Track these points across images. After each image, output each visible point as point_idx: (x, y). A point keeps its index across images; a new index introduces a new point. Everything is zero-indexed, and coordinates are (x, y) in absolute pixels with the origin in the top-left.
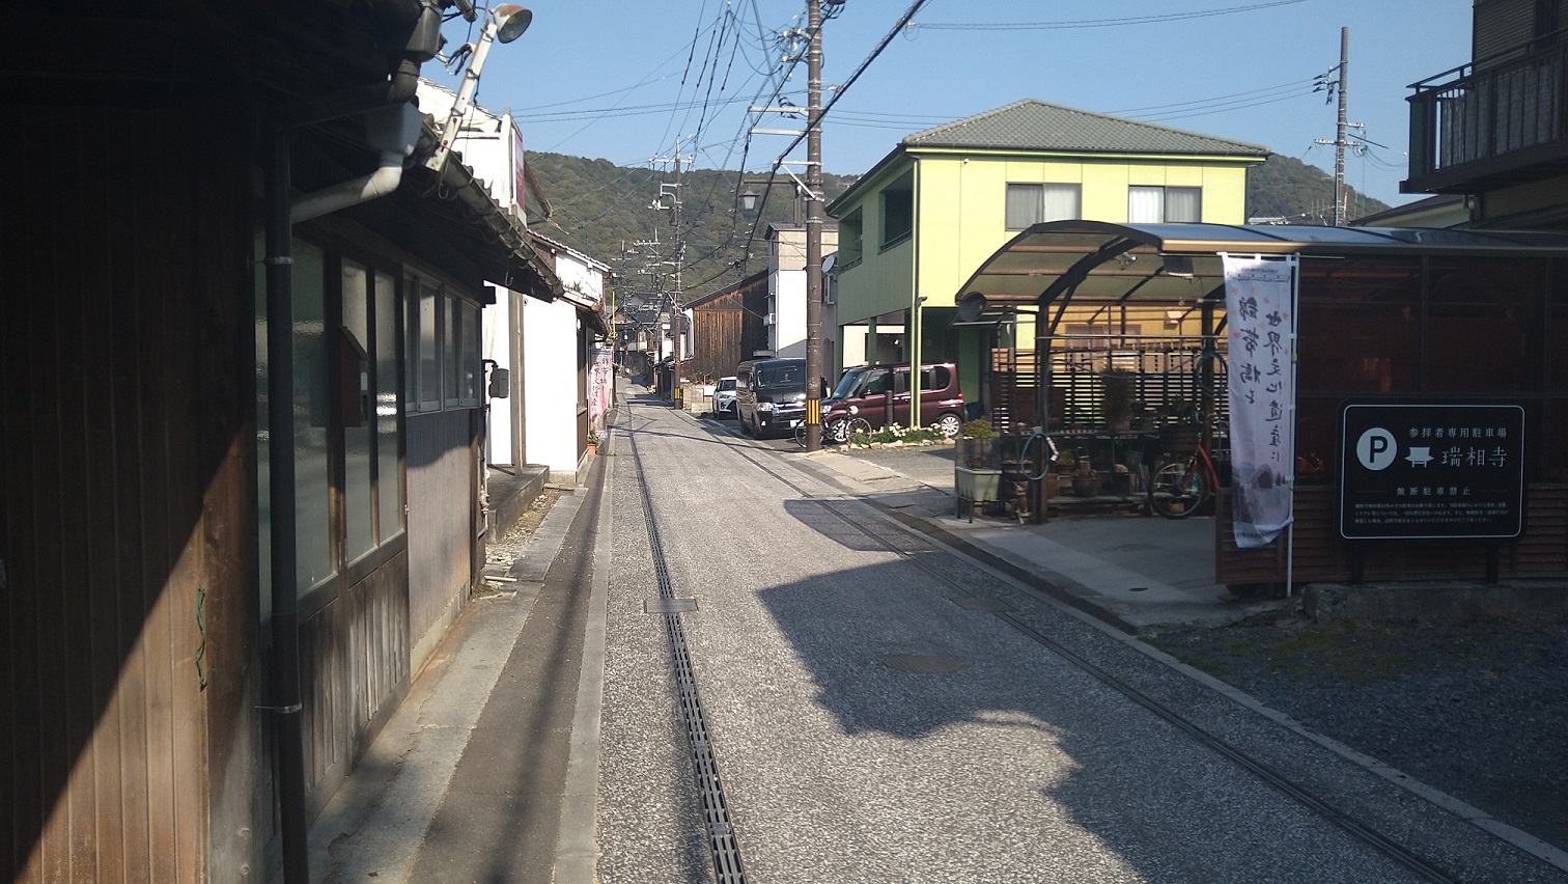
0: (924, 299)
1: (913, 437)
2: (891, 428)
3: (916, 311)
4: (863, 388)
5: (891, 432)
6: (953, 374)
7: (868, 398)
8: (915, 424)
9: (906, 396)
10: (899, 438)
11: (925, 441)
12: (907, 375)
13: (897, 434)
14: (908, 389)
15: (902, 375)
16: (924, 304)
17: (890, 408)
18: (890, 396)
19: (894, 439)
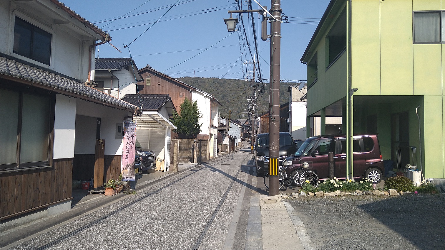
0: (356, 90)
1: (348, 187)
2: (332, 181)
3: (350, 98)
4: (314, 150)
5: (332, 184)
6: (375, 141)
7: (317, 157)
8: (350, 178)
9: (342, 156)
10: (337, 189)
11: (358, 191)
12: (344, 142)
13: (336, 185)
14: (344, 150)
15: (340, 142)
16: (355, 94)
17: (332, 165)
18: (332, 157)
19: (333, 189)
